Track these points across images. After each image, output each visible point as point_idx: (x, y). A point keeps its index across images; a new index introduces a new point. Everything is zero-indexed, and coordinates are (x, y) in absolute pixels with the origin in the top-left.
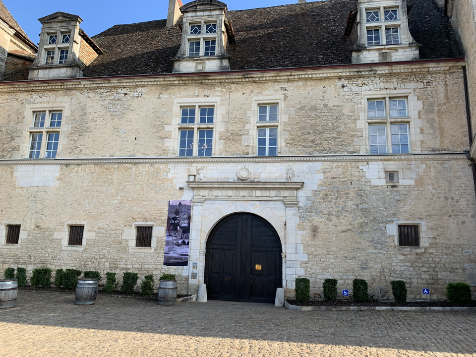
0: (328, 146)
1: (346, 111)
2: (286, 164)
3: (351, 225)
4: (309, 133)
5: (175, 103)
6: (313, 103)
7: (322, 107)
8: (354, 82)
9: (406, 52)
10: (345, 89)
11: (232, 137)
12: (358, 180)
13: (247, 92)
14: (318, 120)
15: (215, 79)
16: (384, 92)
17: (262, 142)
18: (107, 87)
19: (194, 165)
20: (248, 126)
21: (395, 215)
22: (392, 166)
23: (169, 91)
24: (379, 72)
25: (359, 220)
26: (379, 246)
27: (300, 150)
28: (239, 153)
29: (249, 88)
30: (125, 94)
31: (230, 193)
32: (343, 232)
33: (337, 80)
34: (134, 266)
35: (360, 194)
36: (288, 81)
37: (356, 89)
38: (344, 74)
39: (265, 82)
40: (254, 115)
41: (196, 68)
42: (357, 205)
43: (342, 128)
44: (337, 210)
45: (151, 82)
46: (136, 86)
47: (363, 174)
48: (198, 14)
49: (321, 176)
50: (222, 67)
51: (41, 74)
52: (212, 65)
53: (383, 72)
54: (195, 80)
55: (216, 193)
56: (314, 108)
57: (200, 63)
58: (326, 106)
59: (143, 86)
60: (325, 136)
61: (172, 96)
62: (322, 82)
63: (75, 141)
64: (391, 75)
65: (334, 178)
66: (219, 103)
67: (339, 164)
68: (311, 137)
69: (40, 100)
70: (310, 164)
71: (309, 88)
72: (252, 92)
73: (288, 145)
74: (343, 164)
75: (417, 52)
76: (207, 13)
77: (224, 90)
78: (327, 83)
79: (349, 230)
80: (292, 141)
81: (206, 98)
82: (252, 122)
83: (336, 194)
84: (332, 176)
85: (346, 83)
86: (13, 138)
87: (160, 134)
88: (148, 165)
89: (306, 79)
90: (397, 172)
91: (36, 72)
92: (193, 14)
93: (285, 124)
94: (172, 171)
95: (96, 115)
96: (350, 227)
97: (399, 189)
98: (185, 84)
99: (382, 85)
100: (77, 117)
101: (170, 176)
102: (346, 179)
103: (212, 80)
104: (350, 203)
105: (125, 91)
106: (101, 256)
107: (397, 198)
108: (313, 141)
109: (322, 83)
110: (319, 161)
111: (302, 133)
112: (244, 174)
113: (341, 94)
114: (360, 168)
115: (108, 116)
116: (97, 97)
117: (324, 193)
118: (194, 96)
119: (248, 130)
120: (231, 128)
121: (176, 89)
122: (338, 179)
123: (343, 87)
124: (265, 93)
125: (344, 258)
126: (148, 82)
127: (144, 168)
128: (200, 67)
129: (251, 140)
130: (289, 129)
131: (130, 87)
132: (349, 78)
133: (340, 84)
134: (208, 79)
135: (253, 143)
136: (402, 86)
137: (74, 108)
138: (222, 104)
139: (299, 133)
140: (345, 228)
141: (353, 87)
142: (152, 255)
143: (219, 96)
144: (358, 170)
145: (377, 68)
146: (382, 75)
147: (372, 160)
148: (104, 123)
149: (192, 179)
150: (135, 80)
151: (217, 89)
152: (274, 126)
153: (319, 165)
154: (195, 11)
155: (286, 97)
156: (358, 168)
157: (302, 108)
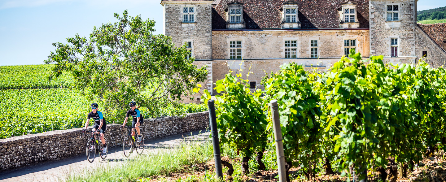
1: (338, 44)
2: (320, 61)
5: (283, 39)
6: (328, 41)
8: (340, 34)
9: (356, 25)
11: (303, 52)
13: (307, 36)
14: (330, 46)
16: (349, 38)
17: (312, 53)
18: (258, 33)
19: (291, 61)
20: (308, 48)
23: (281, 35)
27: (324, 56)
28: (306, 57)
29: (308, 34)
30: (265, 36)
33: (335, 33)
36: (321, 33)
37: (341, 36)
38: (338, 32)
39: (313, 33)
40: (310, 45)
43: (337, 49)
45: (275, 32)
46: (269, 33)
48: (289, 5)
49: (331, 64)
50: (299, 27)
51: (231, 26)
52: (295, 26)
53: (349, 32)
54: (290, 31)
56: (329, 42)
57: (291, 24)
58: (332, 42)
59: (272, 33)
60: (332, 51)
61: (282, 37)
63: (249, 53)
64: (351, 33)
67: (336, 60)
68: (328, 52)
69: (232, 37)
70: (328, 61)
71: (327, 36)
72: (309, 36)
73: (320, 54)
75: (359, 25)
76: (292, 5)
77: (300, 35)
80: (322, 53)
81: (293, 38)
85: (338, 34)
86: (224, 51)
87: (279, 50)
88: (276, 61)
91: (229, 25)
93: (320, 47)
95: (255, 43)
98: (286, 33)
99: (349, 36)
100: (248, 44)
103: (296, 32)
105: (264, 34)
108: (328, 53)
109: (331, 34)
112: (308, 64)
113: (337, 38)
115: (260, 44)
116: (255, 36)
118: (290, 37)
120: (303, 48)
121: (283, 34)
123: (337, 35)
124: (313, 36)
128: (291, 27)
129: (309, 53)
130: (321, 49)
131: (267, 33)
134: (294, 31)
136: (354, 36)
137: (246, 40)
138: (299, 40)
139: (324, 50)
141: (340, 36)
143: (298, 37)
145: (347, 30)
148: (259, 46)
150: (269, 31)
151: (297, 35)
152: (316, 48)
155: (320, 38)
157: (325, 42)
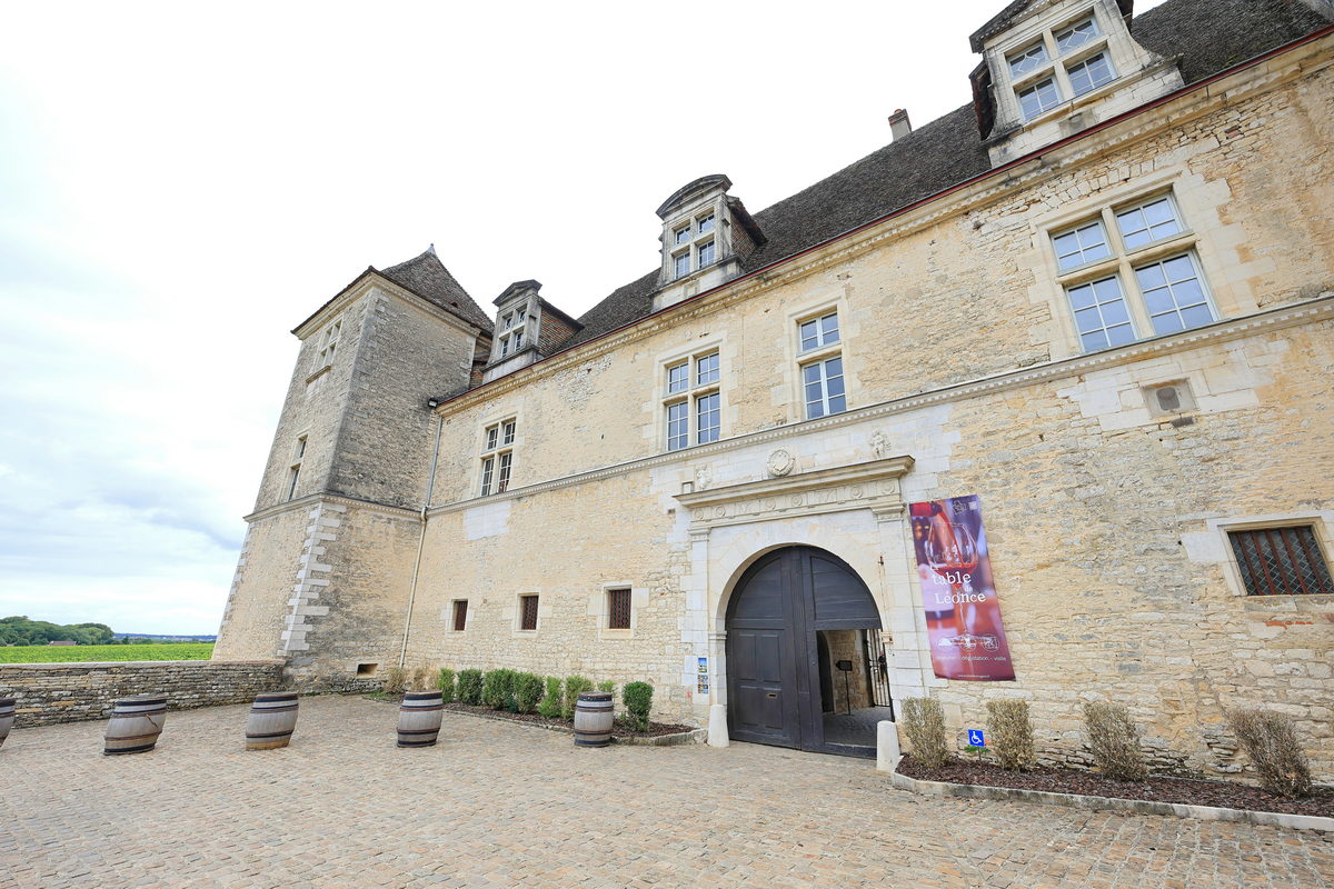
0: (961, 363)
1: (995, 275)
2: (867, 425)
3: (1062, 545)
4: (910, 347)
5: (657, 363)
6: (912, 284)
7: (932, 285)
8: (1003, 209)
9: (1137, 92)
10: (984, 230)
11: (752, 395)
12: (1061, 428)
13: (774, 305)
14: (928, 314)
15: (714, 302)
16: (1095, 198)
17: (814, 392)
18: (565, 368)
19: (689, 463)
20: (779, 368)
21: (1206, 503)
22: (1162, 371)
23: (647, 347)
24: (1066, 161)
25: (1083, 532)
26: (1170, 600)
27: (894, 389)
28: (769, 423)
29: (773, 299)
30: (589, 370)
31: (755, 506)
32: (1041, 566)
33: (960, 220)
34: (606, 666)
35: (1074, 460)
36: (851, 258)
37: (1012, 220)
38: (974, 199)
39: (805, 276)
40: (790, 342)
41: (685, 294)
42: (1070, 492)
43: (991, 316)
44: (1012, 511)
45: (619, 339)
46: (602, 354)
47: (1071, 408)
48: (684, 210)
49: (956, 436)
50: (726, 277)
51: (495, 374)
52: (710, 280)
53: (1078, 157)
54: (683, 315)
55: (730, 510)
56: (916, 293)
57: (691, 285)
58: (941, 279)
59: (611, 350)
60: (949, 343)
61: (652, 353)
62: (925, 235)
64: (1104, 156)
65: (989, 434)
66: (725, 340)
67: (999, 397)
68: (915, 356)
69: (492, 410)
70: (924, 413)
71: (897, 258)
72: (782, 301)
73: (867, 383)
74: (1009, 395)
76: (697, 203)
77: (733, 315)
78: (936, 233)
79: (1058, 560)
80: (874, 374)
81: (703, 338)
82: (787, 357)
83: (1002, 471)
84: (983, 430)
85: (983, 217)
86: (464, 472)
87: (635, 420)
88: (621, 478)
89: (888, 243)
90: (1185, 381)
91: (491, 371)
92: (678, 213)
93: (857, 342)
94: (655, 482)
95: (553, 413)
96: (1059, 553)
97: (1202, 425)
98: (670, 327)
100: (532, 423)
101: (652, 491)
102: (1027, 431)
103: (710, 304)
104: (1045, 489)
105: (588, 365)
106: (560, 648)
107: (1203, 451)
108: (922, 362)
109: (924, 240)
110: (943, 402)
111: (895, 350)
112: (781, 464)
113: (975, 243)
114: (1060, 394)
115: (567, 411)
117: (971, 473)
118: (684, 342)
119: (781, 375)
120: (749, 380)
121: (656, 340)
122: (1004, 433)
123: (978, 227)
124: (807, 295)
125: (1056, 639)
126: (616, 340)
127: (614, 487)
128: (691, 291)
129: (790, 393)
130: (866, 349)
131: (594, 358)
132: (988, 204)
133: (969, 223)
134: (704, 306)
135: (794, 398)
136: (1147, 166)
137: (528, 410)
139: (888, 353)
140: (1042, 558)
141: (999, 220)
142: (631, 643)
143: (725, 328)
144: (1056, 402)
145: (1057, 154)
146: (1077, 167)
147: (1093, 369)
148: (563, 422)
149: (688, 489)
150: (599, 344)
151: (720, 316)
152: (833, 354)
153: (945, 413)
154: (680, 207)
155: (849, 290)
156: (1055, 396)
157: (889, 300)
